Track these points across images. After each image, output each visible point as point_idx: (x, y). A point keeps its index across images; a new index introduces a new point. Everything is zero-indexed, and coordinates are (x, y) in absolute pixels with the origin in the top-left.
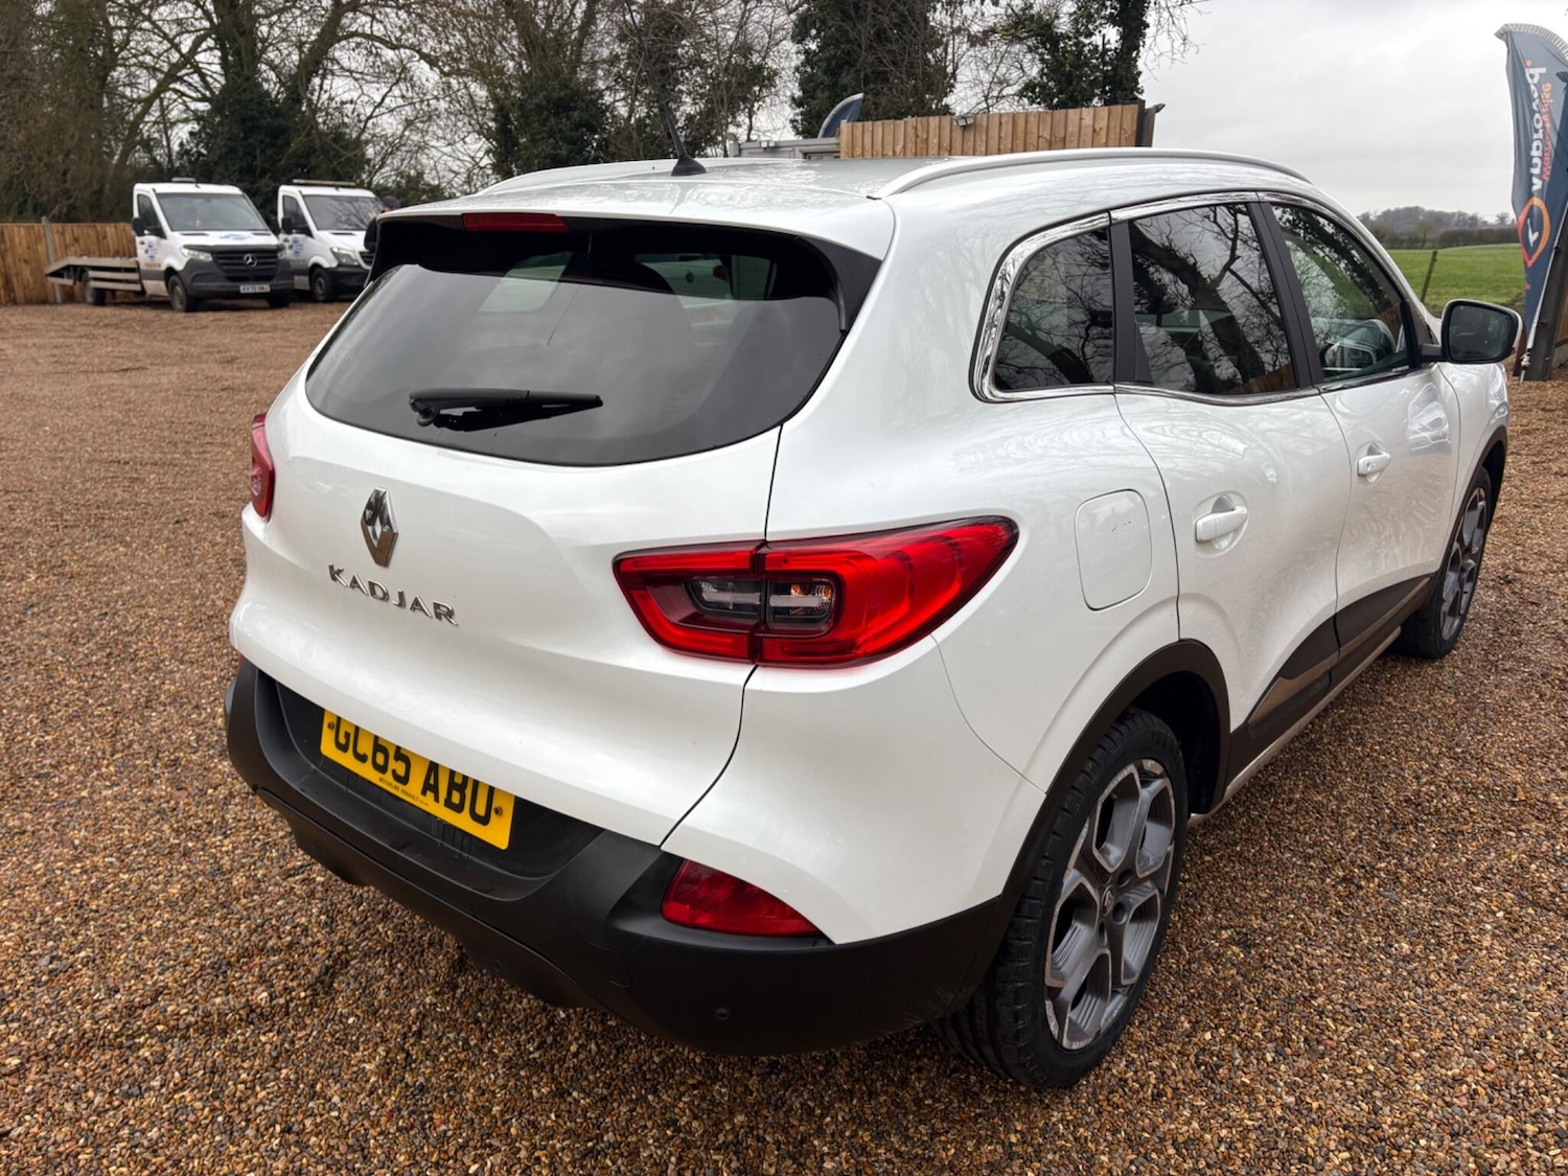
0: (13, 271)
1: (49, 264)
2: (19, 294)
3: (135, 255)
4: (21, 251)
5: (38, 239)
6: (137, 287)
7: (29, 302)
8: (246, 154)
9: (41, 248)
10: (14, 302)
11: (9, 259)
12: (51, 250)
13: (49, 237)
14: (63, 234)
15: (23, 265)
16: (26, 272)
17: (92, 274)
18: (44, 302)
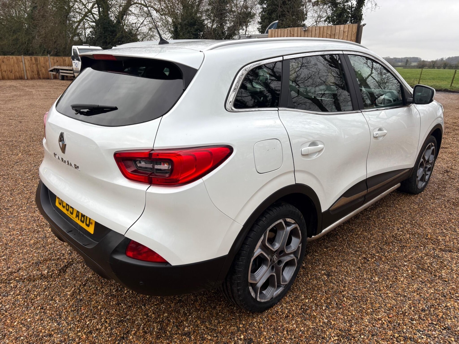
0: (40, 70)
1: (50, 68)
2: (41, 76)
3: (72, 66)
4: (42, 64)
5: (47, 61)
6: (73, 75)
7: (44, 78)
8: (104, 38)
9: (48, 64)
10: (40, 78)
11: (39, 66)
12: (50, 64)
13: (50, 60)
14: (54, 59)
15: (43, 68)
16: (43, 70)
17: (61, 71)
18: (48, 78)
